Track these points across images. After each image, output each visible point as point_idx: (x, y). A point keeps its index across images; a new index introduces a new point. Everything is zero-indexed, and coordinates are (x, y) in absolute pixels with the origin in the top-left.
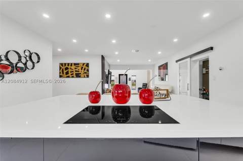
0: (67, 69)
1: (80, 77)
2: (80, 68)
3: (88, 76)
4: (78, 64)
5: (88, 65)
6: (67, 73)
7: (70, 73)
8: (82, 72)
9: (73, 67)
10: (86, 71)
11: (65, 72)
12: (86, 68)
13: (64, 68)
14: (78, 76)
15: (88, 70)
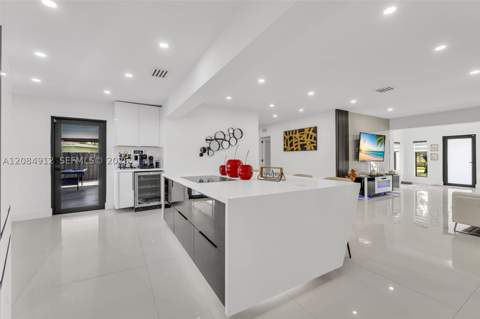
0: (291, 138)
1: (305, 149)
2: (305, 136)
3: (315, 148)
4: (303, 130)
5: (315, 130)
6: (291, 145)
7: (294, 145)
8: (308, 141)
9: (298, 135)
10: (312, 140)
11: (289, 143)
12: (314, 135)
13: (288, 137)
14: (303, 148)
15: (315, 139)
